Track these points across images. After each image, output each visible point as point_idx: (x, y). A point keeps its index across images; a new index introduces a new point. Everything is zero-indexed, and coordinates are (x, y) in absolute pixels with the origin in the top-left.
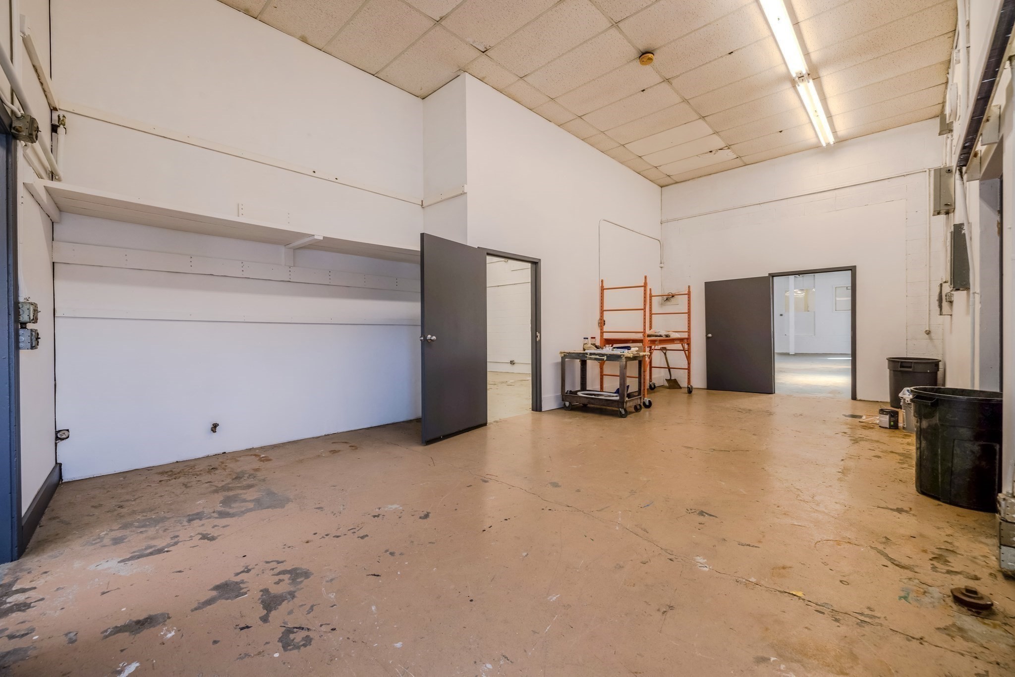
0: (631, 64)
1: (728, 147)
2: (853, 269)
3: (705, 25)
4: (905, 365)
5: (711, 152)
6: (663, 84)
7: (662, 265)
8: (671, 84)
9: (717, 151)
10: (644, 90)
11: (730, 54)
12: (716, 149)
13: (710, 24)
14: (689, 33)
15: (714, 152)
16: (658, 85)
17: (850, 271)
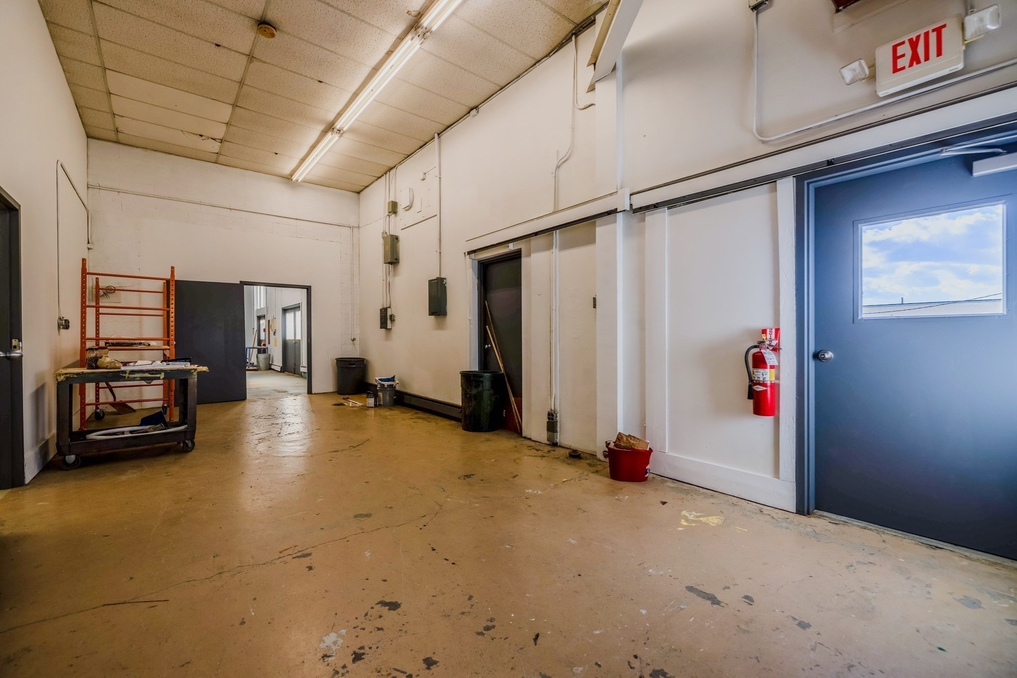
0: (242, 18)
1: (221, 141)
2: (308, 289)
3: (332, 52)
4: (352, 363)
5: (201, 136)
6: (244, 57)
7: (89, 246)
8: (251, 63)
9: (208, 138)
10: (219, 46)
11: (319, 81)
12: (208, 136)
13: (335, 53)
14: (316, 45)
15: (203, 138)
16: (238, 54)
17: (306, 290)
